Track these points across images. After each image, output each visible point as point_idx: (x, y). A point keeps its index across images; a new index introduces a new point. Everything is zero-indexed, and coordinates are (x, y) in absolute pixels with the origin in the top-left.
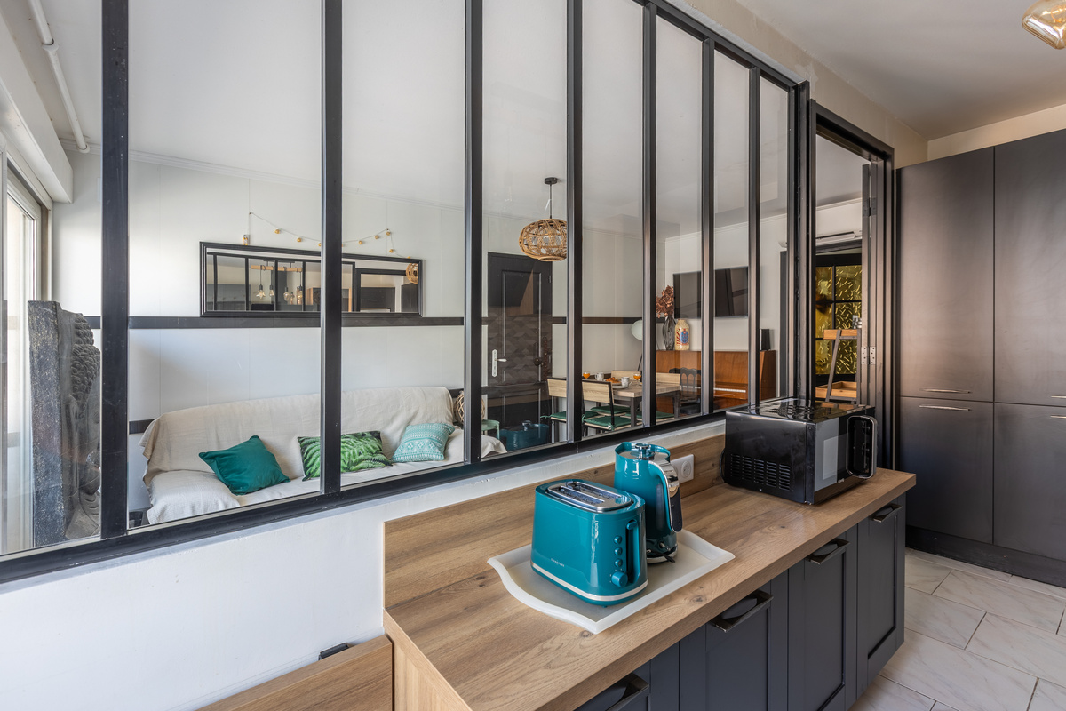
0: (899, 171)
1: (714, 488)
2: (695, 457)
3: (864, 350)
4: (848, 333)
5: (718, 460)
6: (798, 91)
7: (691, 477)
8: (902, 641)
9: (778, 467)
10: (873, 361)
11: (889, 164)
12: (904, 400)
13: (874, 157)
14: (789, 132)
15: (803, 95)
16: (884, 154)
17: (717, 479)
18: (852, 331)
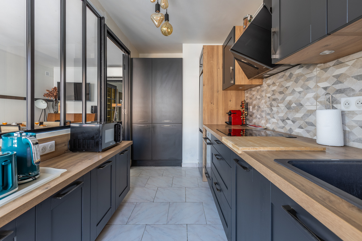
0: (132, 59)
1: (65, 154)
2: (55, 142)
3: (123, 110)
4: (119, 105)
5: (67, 143)
6: (101, 19)
7: (54, 150)
8: (129, 189)
9: (90, 141)
10: (125, 113)
11: (129, 56)
12: (133, 125)
13: (125, 52)
14: (98, 32)
15: (103, 21)
16: (128, 52)
17: (67, 150)
18: (120, 104)
